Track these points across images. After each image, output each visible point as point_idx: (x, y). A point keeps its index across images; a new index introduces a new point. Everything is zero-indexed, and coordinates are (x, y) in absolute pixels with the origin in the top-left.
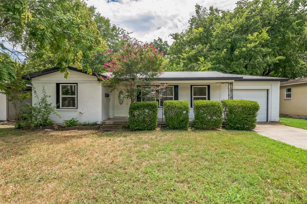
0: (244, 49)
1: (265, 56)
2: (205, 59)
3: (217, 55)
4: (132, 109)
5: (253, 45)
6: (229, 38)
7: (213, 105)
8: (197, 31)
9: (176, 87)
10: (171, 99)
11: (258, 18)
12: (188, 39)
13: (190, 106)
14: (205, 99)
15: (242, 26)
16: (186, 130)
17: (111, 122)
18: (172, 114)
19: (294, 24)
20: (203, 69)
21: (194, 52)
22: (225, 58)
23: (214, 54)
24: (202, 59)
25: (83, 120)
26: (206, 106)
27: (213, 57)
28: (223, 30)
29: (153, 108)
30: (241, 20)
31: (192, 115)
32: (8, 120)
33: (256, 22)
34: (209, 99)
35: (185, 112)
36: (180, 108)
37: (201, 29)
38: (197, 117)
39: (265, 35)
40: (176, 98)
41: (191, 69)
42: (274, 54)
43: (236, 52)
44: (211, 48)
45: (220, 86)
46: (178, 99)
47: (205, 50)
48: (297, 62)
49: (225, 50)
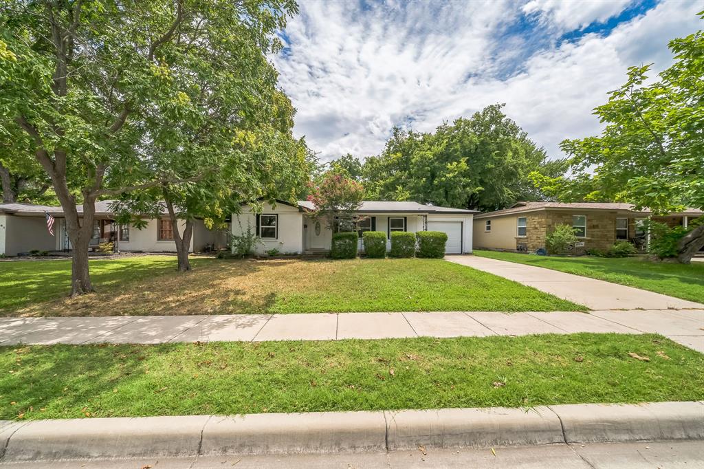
0: (443, 179)
1: (464, 187)
2: (403, 187)
3: (417, 183)
4: (334, 239)
5: (451, 175)
6: (428, 166)
7: (408, 236)
8: (395, 156)
9: (374, 218)
10: (369, 230)
11: (458, 146)
12: (386, 164)
13: (387, 236)
14: (402, 230)
15: (441, 154)
16: (384, 258)
17: (311, 253)
18: (370, 244)
19: (493, 154)
20: (400, 199)
21: (392, 179)
22: (424, 187)
23: (412, 182)
24: (400, 188)
25: (283, 250)
26: (402, 237)
27: (412, 185)
28: (422, 157)
29: (353, 238)
30: (440, 148)
31: (389, 246)
32: (194, 252)
33: (456, 151)
34: (406, 231)
35: (382, 242)
36: (378, 238)
37: (399, 155)
38: (393, 246)
39: (464, 165)
40: (374, 229)
41: (389, 199)
42: (475, 184)
43: (436, 182)
44: (411, 176)
45: (416, 218)
46: (375, 230)
47: (403, 177)
48: (502, 192)
49: (424, 179)
